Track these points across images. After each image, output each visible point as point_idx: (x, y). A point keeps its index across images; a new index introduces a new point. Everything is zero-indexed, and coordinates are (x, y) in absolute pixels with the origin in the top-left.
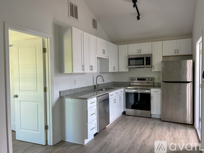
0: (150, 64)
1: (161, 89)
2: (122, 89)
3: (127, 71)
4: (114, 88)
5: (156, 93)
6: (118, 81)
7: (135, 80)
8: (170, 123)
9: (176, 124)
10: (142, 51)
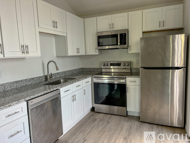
0: (125, 44)
1: (139, 77)
2: (89, 79)
3: (97, 53)
4: (75, 79)
5: (133, 84)
6: (87, 67)
7: (107, 66)
8: (152, 125)
9: (160, 127)
10: (114, 26)
